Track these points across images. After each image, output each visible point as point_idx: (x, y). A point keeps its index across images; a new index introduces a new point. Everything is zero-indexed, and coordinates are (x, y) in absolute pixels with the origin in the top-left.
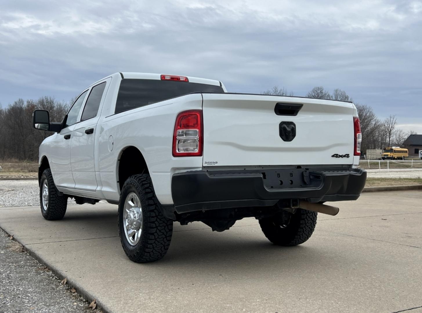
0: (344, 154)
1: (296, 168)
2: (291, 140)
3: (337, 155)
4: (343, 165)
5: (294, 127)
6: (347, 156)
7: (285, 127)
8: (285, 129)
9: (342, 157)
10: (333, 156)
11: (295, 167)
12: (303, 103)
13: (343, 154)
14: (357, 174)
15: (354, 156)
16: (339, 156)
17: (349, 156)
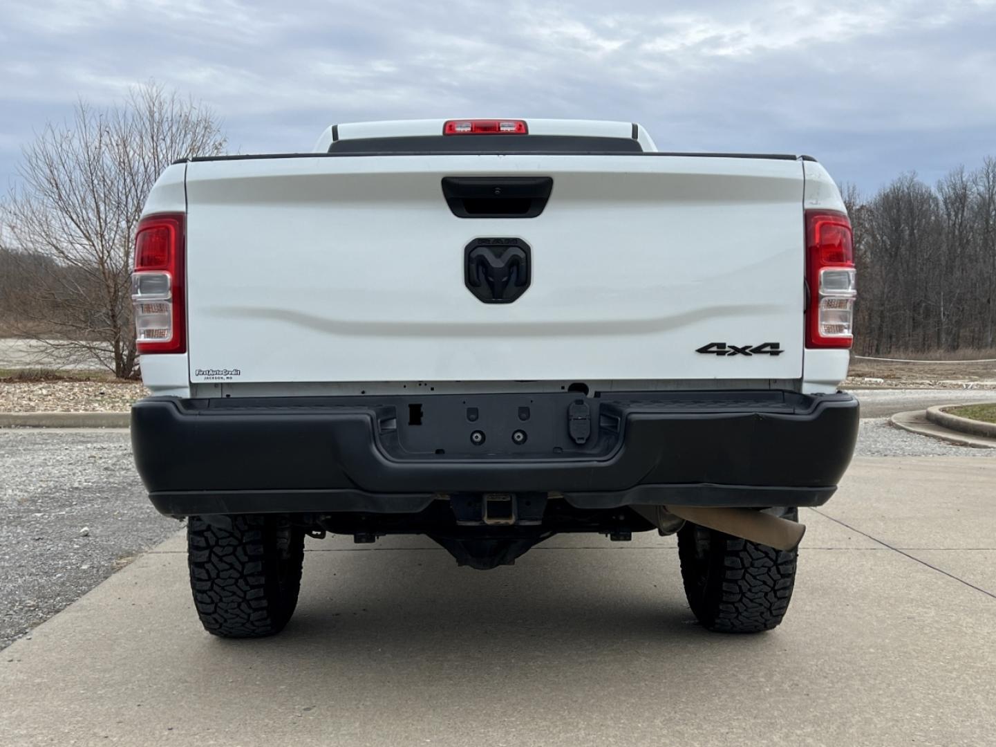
0: (755, 345)
1: (566, 390)
2: (511, 299)
3: (722, 346)
4: (775, 381)
5: (522, 255)
6: (772, 349)
7: (482, 256)
8: (482, 262)
9: (748, 354)
10: (704, 350)
11: (563, 388)
12: (552, 173)
13: (748, 344)
14: (794, 414)
15: (806, 350)
16: (732, 351)
17: (780, 349)
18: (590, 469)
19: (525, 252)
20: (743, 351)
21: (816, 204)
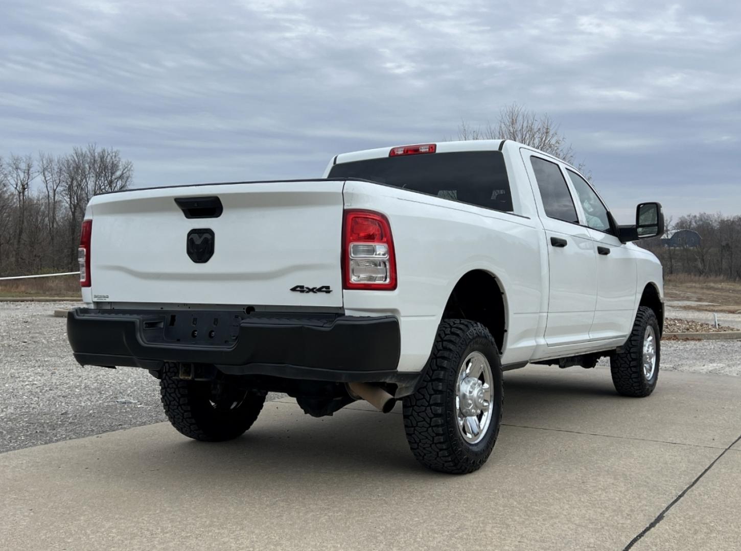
0: (318, 287)
2: (205, 261)
3: (302, 287)
5: (210, 237)
6: (326, 290)
7: (192, 239)
9: (315, 292)
10: (294, 289)
12: (218, 194)
13: (315, 287)
14: (322, 327)
15: (344, 290)
16: (307, 290)
17: (330, 290)
18: (222, 352)
19: (211, 235)
20: (313, 290)
21: (350, 206)
